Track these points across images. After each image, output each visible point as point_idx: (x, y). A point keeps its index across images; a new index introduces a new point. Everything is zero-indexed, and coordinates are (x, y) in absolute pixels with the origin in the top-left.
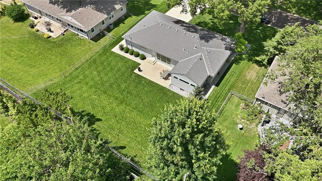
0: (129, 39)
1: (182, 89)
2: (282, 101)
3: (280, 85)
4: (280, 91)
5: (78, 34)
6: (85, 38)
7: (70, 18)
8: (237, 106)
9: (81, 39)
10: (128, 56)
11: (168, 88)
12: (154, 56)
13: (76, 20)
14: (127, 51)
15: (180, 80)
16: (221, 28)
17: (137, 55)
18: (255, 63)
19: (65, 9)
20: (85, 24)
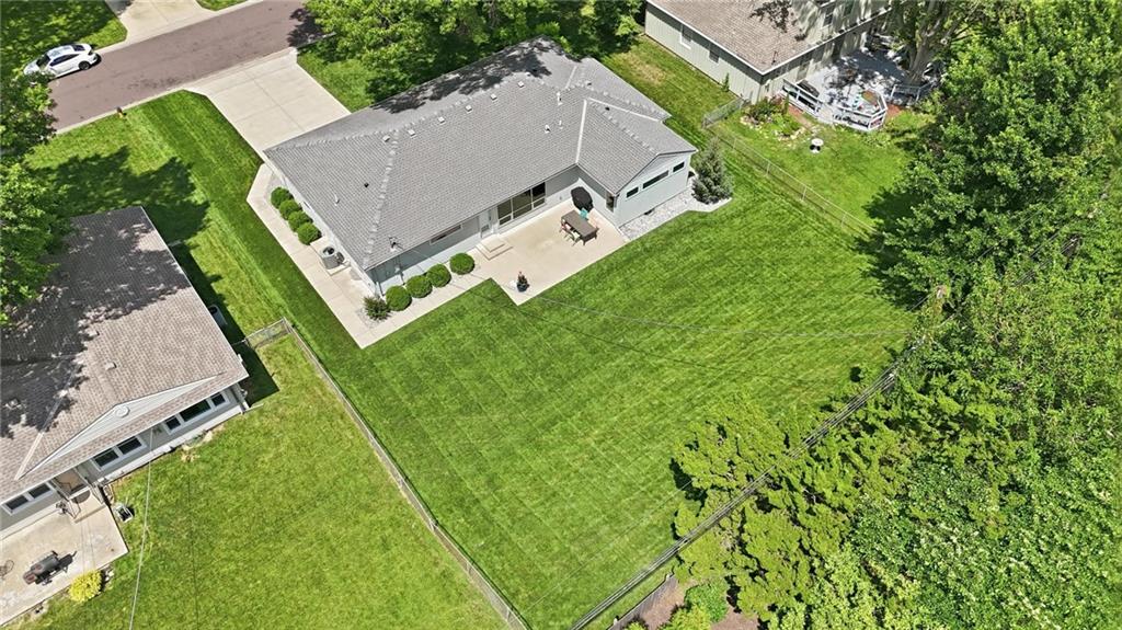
0: (392, 250)
1: (650, 212)
2: (799, 38)
3: (767, 15)
4: (778, 25)
5: (174, 443)
6: (221, 428)
7: (122, 409)
8: (743, 131)
9: (211, 444)
10: (420, 308)
11: (628, 241)
12: (486, 228)
13: (149, 390)
14: (401, 300)
15: (645, 185)
16: (430, 61)
17: (440, 277)
18: (611, 52)
19: (14, 428)
20: (201, 366)
